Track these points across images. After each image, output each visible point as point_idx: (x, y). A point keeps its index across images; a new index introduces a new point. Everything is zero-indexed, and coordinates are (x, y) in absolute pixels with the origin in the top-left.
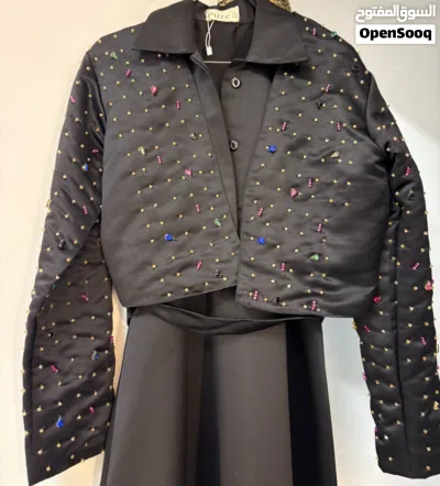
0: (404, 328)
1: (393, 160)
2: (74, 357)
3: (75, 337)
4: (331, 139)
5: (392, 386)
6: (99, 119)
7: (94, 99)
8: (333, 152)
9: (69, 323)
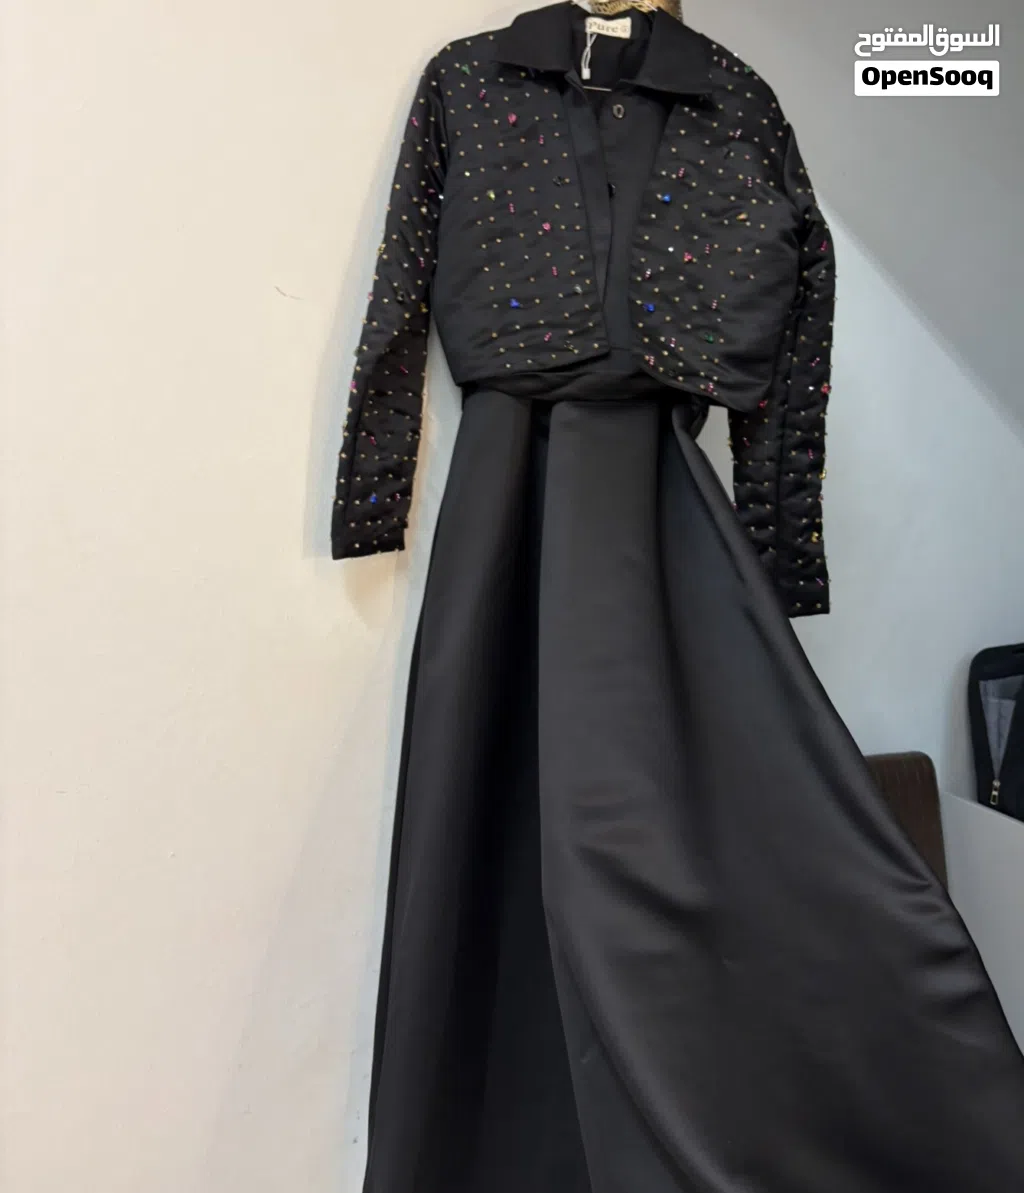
0: (790, 436)
1: (810, 231)
2: (391, 433)
3: (392, 412)
4: (738, 197)
5: (768, 507)
6: (441, 150)
7: (436, 124)
8: (740, 213)
9: (386, 394)
